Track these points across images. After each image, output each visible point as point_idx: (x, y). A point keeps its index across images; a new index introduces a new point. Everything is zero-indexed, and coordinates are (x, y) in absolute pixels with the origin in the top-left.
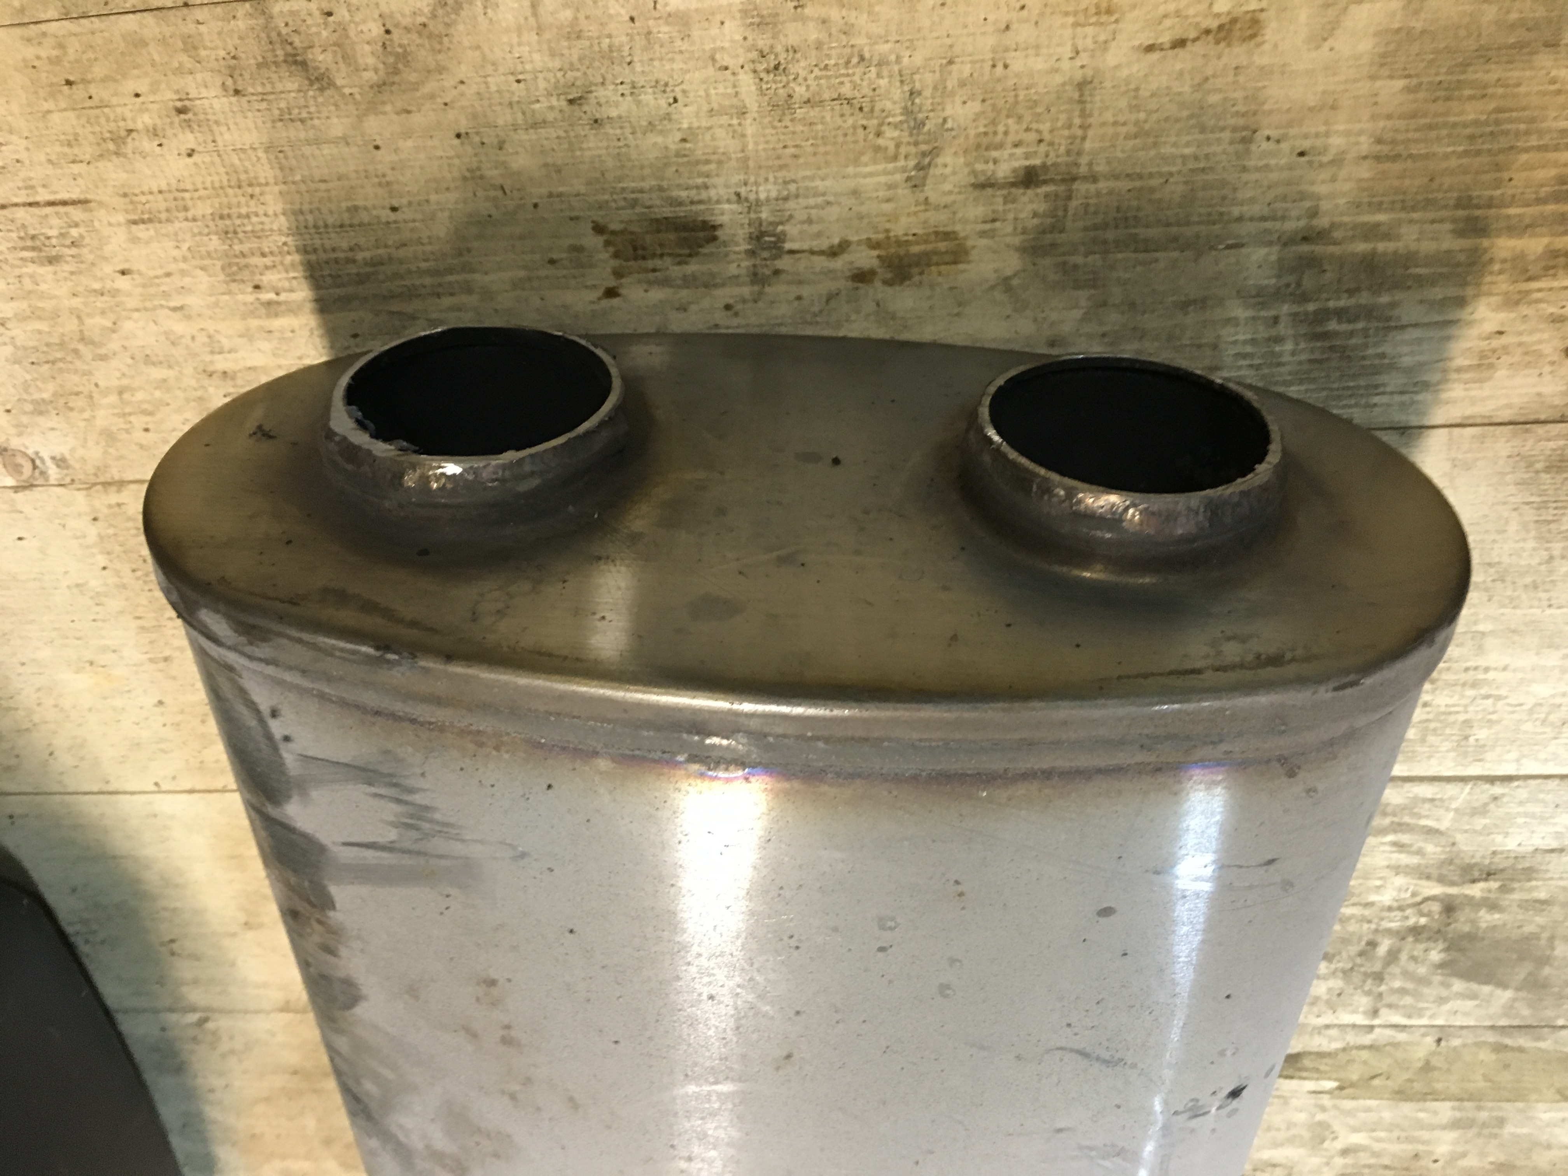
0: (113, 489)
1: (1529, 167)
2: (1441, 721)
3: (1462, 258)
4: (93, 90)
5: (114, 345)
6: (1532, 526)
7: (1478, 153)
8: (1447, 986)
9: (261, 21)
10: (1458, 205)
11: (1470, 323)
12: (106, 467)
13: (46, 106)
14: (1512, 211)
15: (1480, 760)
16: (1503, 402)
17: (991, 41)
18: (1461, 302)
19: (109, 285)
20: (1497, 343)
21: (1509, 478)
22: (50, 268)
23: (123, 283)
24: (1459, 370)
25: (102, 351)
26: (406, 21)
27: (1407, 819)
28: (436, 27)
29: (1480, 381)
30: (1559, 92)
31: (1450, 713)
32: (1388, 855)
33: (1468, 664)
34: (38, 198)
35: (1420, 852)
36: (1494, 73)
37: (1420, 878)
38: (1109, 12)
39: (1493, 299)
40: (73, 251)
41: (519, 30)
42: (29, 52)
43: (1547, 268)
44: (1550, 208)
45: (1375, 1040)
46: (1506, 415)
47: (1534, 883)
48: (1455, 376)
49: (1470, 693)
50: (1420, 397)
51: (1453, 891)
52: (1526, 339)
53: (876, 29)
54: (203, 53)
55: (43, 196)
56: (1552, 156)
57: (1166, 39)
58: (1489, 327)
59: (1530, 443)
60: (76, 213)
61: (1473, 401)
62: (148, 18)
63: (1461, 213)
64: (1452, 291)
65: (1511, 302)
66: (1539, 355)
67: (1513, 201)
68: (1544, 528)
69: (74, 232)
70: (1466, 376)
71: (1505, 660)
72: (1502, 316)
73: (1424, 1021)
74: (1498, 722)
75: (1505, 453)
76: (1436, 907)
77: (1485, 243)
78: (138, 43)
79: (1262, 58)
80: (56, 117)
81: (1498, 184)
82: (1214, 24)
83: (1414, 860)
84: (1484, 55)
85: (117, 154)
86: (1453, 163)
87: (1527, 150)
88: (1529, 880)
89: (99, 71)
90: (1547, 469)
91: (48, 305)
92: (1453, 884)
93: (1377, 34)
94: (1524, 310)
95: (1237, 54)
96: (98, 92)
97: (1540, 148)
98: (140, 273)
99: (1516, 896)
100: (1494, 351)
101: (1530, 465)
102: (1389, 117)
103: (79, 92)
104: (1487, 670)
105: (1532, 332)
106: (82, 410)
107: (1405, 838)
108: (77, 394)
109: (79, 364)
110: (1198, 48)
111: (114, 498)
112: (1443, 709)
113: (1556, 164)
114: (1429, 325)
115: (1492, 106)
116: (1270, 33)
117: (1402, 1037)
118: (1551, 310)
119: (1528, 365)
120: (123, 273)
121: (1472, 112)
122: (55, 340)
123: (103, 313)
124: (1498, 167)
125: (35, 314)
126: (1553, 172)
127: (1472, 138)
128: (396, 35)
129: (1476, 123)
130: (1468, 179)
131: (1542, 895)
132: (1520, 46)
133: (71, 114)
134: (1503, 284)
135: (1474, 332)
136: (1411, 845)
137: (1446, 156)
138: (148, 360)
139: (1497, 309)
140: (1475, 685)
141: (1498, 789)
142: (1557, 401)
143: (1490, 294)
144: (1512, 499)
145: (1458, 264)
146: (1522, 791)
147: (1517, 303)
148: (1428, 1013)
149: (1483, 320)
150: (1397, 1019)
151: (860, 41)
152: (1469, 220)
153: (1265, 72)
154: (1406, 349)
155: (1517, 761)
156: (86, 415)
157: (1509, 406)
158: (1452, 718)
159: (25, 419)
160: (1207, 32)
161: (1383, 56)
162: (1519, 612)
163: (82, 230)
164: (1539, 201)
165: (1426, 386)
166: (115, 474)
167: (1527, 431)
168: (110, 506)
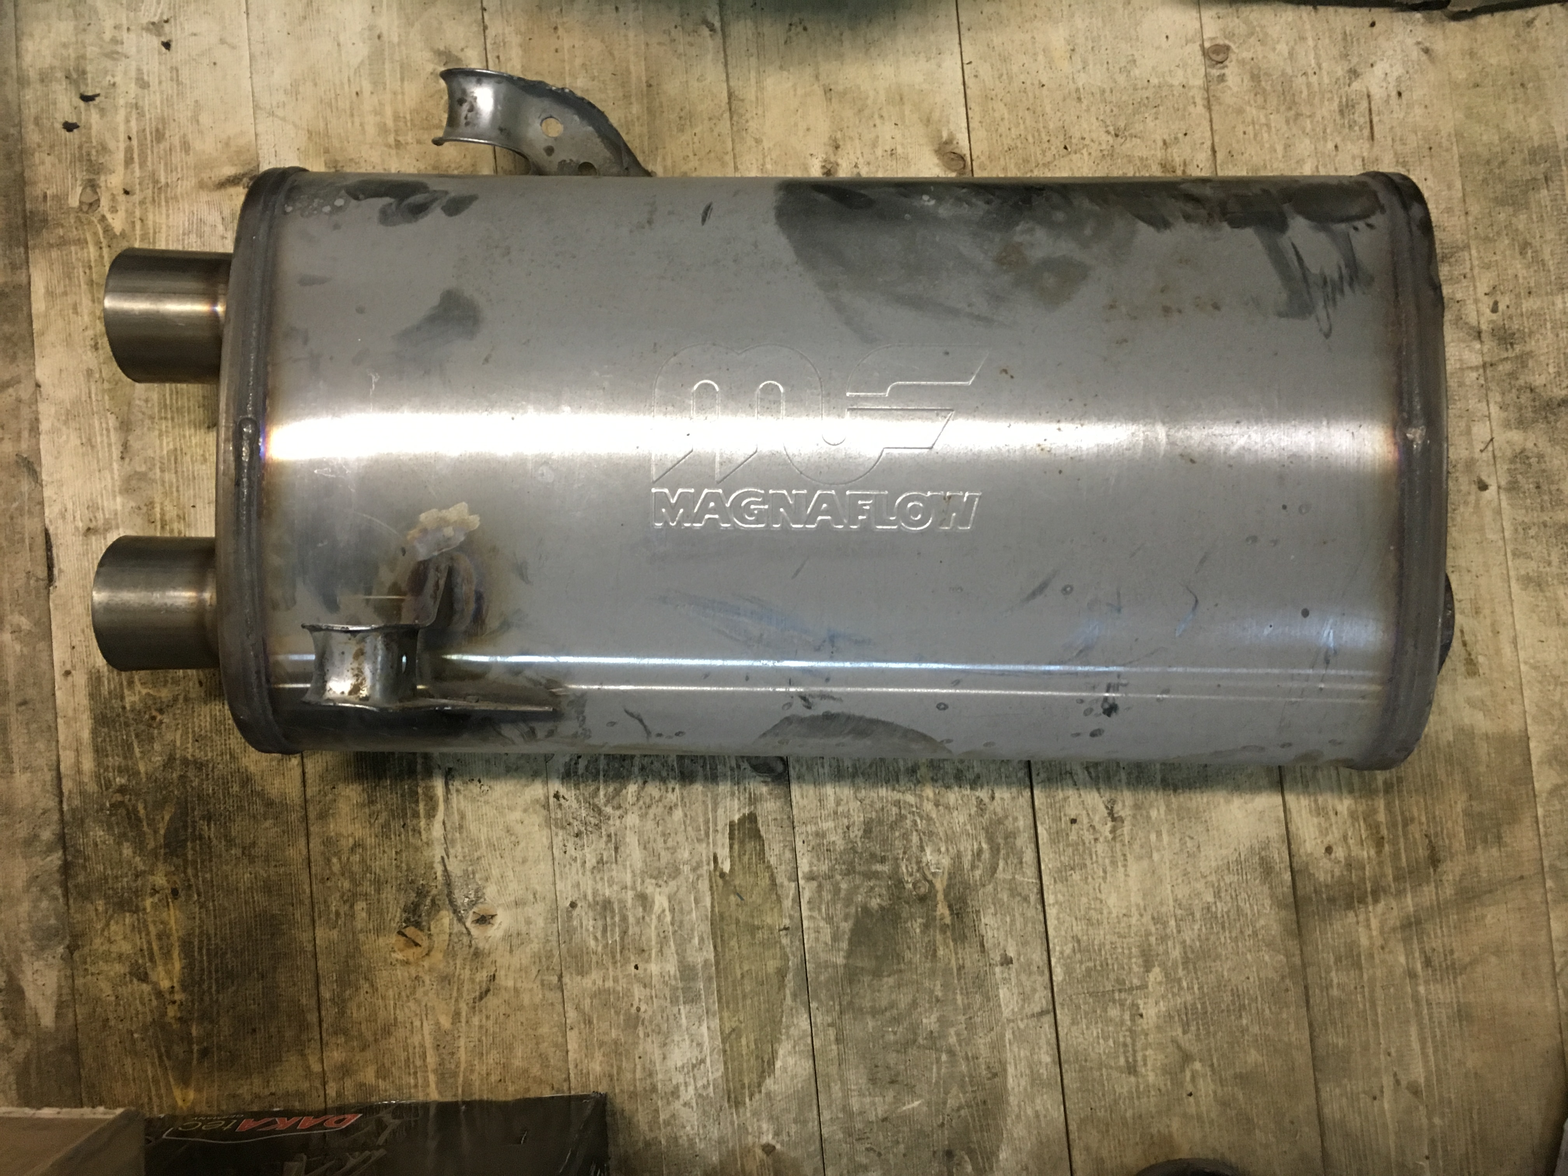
0: (1206, 103)
1: (1417, 803)
2: (1084, 851)
3: (1373, 786)
4: (1427, 159)
5: (1295, 130)
6: (1226, 861)
7: (1423, 780)
8: (846, 918)
9: (1461, 245)
10: (1398, 778)
11: (1341, 799)
12: (1220, 104)
13: (1419, 134)
14: (1397, 802)
15: (1055, 881)
16: (1300, 825)
17: (1464, 564)
18: (1351, 791)
19: (1329, 137)
20: (1331, 813)
21: (1255, 841)
22: (1337, 109)
23: (1330, 145)
24: (1316, 801)
25: (1291, 122)
26: (1463, 311)
27: (1003, 852)
28: (1461, 323)
29: (1311, 811)
30: (1451, 806)
31: (1091, 855)
32: (970, 848)
33: (1128, 855)
34: (1374, 115)
35: (973, 867)
36: (1458, 777)
37: (949, 874)
38: (1477, 613)
39: (1353, 806)
40: (1347, 125)
41: (1460, 360)
42: (1444, 133)
43: (1370, 825)
44: (1399, 818)
45: (782, 886)
46: (1292, 828)
47: (952, 944)
48: (1312, 799)
49: (1107, 861)
50: (1300, 785)
51: (940, 896)
52: (1334, 827)
53: (1467, 515)
54: (1446, 215)
55: (1375, 119)
56: (1423, 813)
57: (1467, 638)
58: (1339, 808)
59: (1277, 845)
60: (1366, 132)
61: (1300, 811)
62: (1460, 195)
63: (1395, 779)
64: (1356, 787)
65: (1353, 815)
66: (1327, 834)
67: (1402, 801)
68: (1224, 868)
69: (1357, 128)
70: (1313, 804)
71: (1132, 874)
72: (1346, 812)
73: (805, 913)
74: (1086, 883)
75: (1270, 834)
76: (923, 889)
77: (1381, 794)
78: (1450, 187)
79: (1460, 679)
80: (1413, 137)
81: (1409, 792)
82: (1473, 657)
83: (967, 865)
84: (1466, 771)
85: (1397, 162)
86: (1418, 771)
87: (1425, 800)
88: (954, 940)
89: (1436, 164)
90: (1261, 858)
91: (1317, 101)
92: (946, 895)
93: (1472, 726)
94: (1349, 822)
95: (1461, 668)
96: (1427, 161)
97: (1426, 805)
98: (1336, 155)
99: (939, 937)
100: (1327, 813)
101: (1263, 849)
102: (1437, 738)
103: (1426, 152)
104: (1125, 866)
105: (1338, 828)
106: (1255, 102)
107: (986, 855)
108: (1265, 101)
109: (1282, 108)
110: (1463, 651)
111: (1200, 102)
112: (1094, 850)
113: (1420, 815)
114: (1339, 780)
115: (1444, 780)
116: (1470, 681)
117: (788, 903)
118: (1350, 834)
119: (1321, 831)
120: (1336, 147)
121: (1441, 774)
122: (1297, 99)
123: (1313, 130)
124: (1416, 791)
125: (1311, 94)
126: (1416, 814)
127: (1429, 775)
128: (1458, 305)
129: (1436, 775)
130: (1411, 779)
131: (941, 953)
132: (1469, 785)
133: (1415, 145)
134: (1361, 808)
135: (1337, 802)
136: (979, 860)
137: (1421, 767)
138: (1287, 147)
139: (1348, 808)
140: (1114, 863)
141: (1033, 898)
142: (1302, 851)
143: (1356, 803)
144: (1241, 846)
145: (1370, 785)
146: (1033, 912)
147: (1352, 817)
148: (815, 914)
149: (1342, 804)
150: (806, 896)
151: (1462, 509)
152: (1392, 784)
153: (1454, 682)
154: (1325, 772)
155: (1057, 902)
156: (1252, 102)
157: (1298, 829)
158: (1087, 857)
159: (1248, 67)
160: (1470, 654)
161: (1463, 730)
162: (1167, 872)
163: (1358, 132)
164: (1402, 813)
165: (1306, 786)
166: (1215, 108)
167: (1283, 842)
168: (1193, 97)
